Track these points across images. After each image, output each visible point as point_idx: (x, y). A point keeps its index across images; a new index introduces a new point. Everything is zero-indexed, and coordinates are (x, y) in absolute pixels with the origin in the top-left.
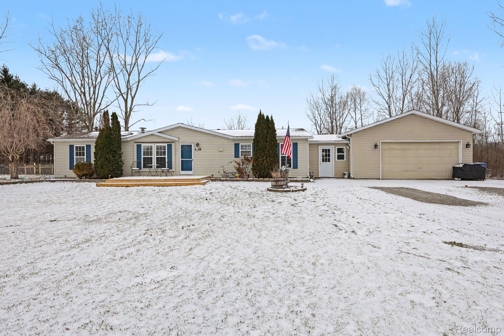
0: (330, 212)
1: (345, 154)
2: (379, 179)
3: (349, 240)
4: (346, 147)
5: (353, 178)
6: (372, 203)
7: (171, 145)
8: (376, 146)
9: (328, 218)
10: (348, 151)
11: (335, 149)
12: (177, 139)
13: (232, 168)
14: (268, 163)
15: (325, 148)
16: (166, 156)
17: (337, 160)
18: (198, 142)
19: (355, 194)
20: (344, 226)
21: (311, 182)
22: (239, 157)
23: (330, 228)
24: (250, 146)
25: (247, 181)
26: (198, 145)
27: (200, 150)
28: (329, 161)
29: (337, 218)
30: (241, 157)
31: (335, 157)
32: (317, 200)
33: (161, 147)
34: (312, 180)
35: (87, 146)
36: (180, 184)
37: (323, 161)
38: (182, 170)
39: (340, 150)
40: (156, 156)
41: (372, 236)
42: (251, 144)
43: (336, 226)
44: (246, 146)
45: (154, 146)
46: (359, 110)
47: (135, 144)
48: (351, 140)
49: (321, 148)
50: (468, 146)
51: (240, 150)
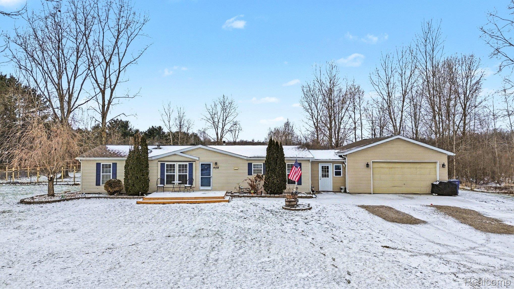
0: (329, 229)
1: (341, 171)
2: (371, 194)
3: (339, 246)
4: (343, 165)
5: (349, 193)
6: (356, 222)
7: (192, 164)
8: (368, 165)
9: (329, 233)
10: (344, 168)
11: (333, 166)
12: (198, 159)
13: (246, 185)
14: (278, 182)
15: (324, 165)
16: (188, 174)
17: (334, 176)
18: (216, 162)
19: (347, 213)
20: (337, 238)
21: (313, 198)
22: (252, 175)
23: (330, 239)
24: (261, 165)
25: (261, 197)
26: (216, 163)
27: (218, 168)
28: (328, 177)
29: (334, 233)
30: (254, 175)
31: (333, 174)
32: (321, 219)
33: (183, 165)
34: (314, 196)
35: (113, 163)
36: (209, 201)
37: (323, 176)
38: (201, 186)
39: (338, 168)
40: (178, 174)
41: (350, 243)
42: (262, 164)
43: (333, 238)
44: (258, 165)
45: (177, 165)
46: (358, 110)
47: (159, 163)
48: (346, 159)
49: (320, 166)
50: (443, 166)
51: (253, 169)
